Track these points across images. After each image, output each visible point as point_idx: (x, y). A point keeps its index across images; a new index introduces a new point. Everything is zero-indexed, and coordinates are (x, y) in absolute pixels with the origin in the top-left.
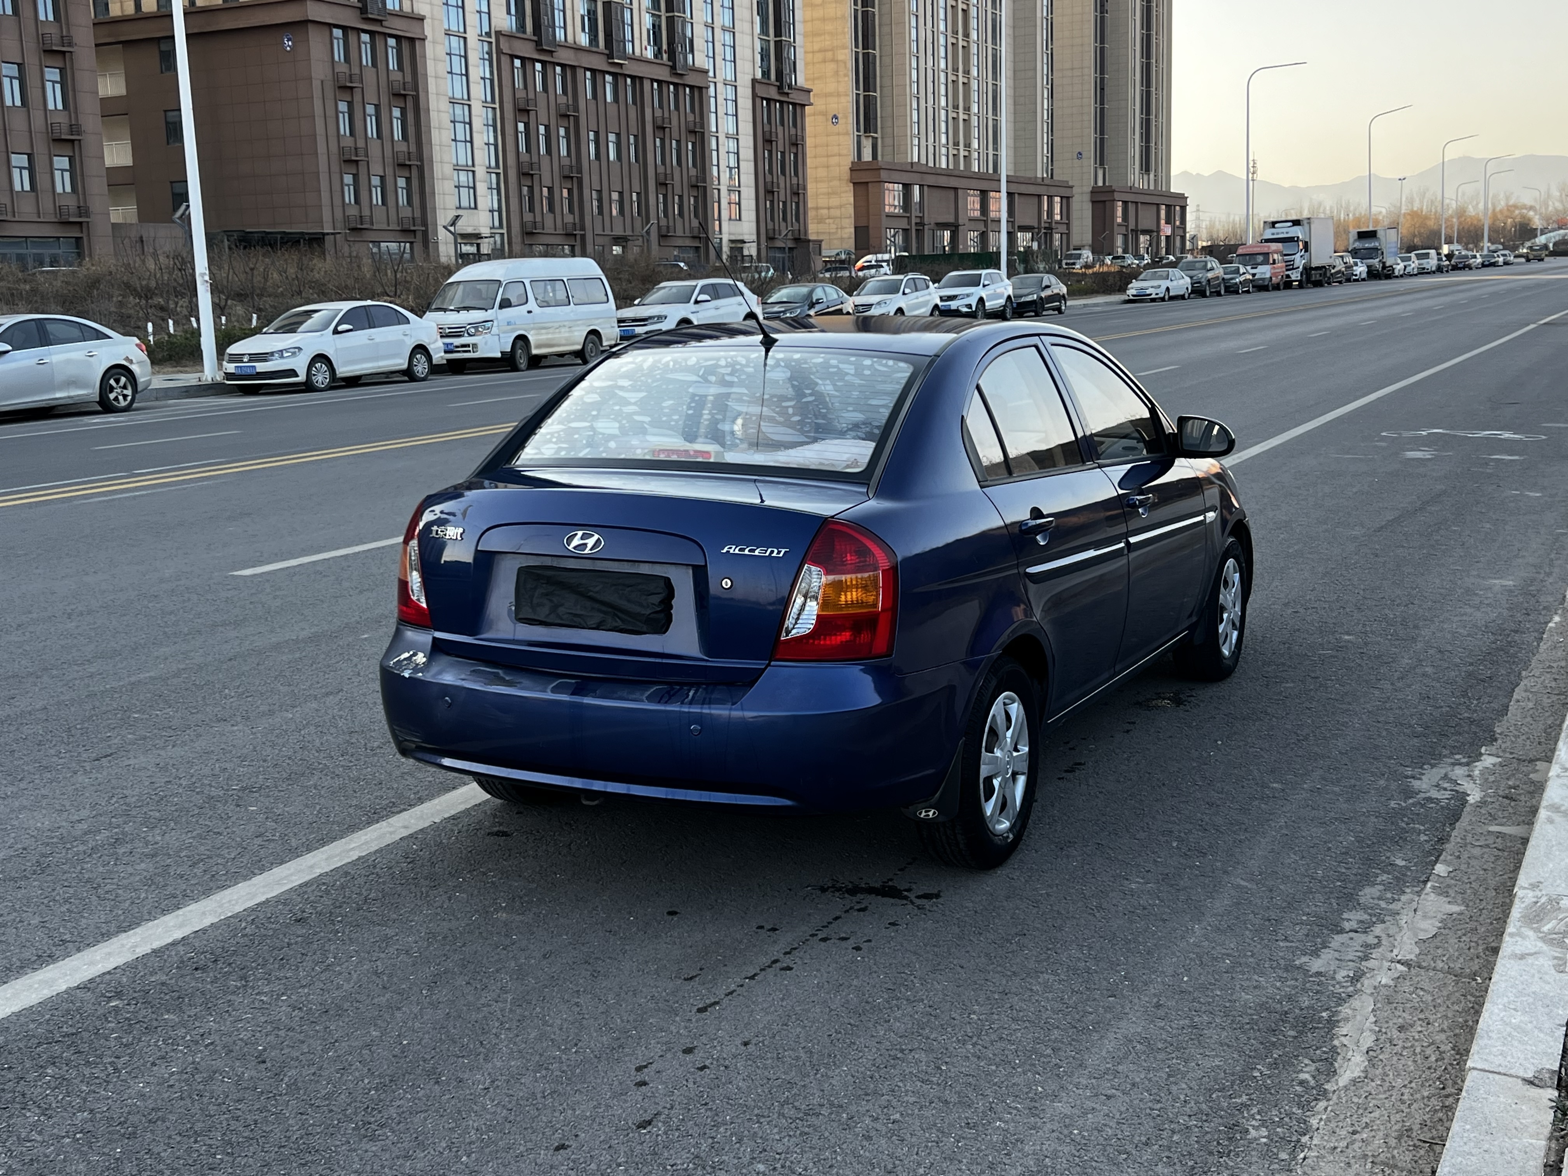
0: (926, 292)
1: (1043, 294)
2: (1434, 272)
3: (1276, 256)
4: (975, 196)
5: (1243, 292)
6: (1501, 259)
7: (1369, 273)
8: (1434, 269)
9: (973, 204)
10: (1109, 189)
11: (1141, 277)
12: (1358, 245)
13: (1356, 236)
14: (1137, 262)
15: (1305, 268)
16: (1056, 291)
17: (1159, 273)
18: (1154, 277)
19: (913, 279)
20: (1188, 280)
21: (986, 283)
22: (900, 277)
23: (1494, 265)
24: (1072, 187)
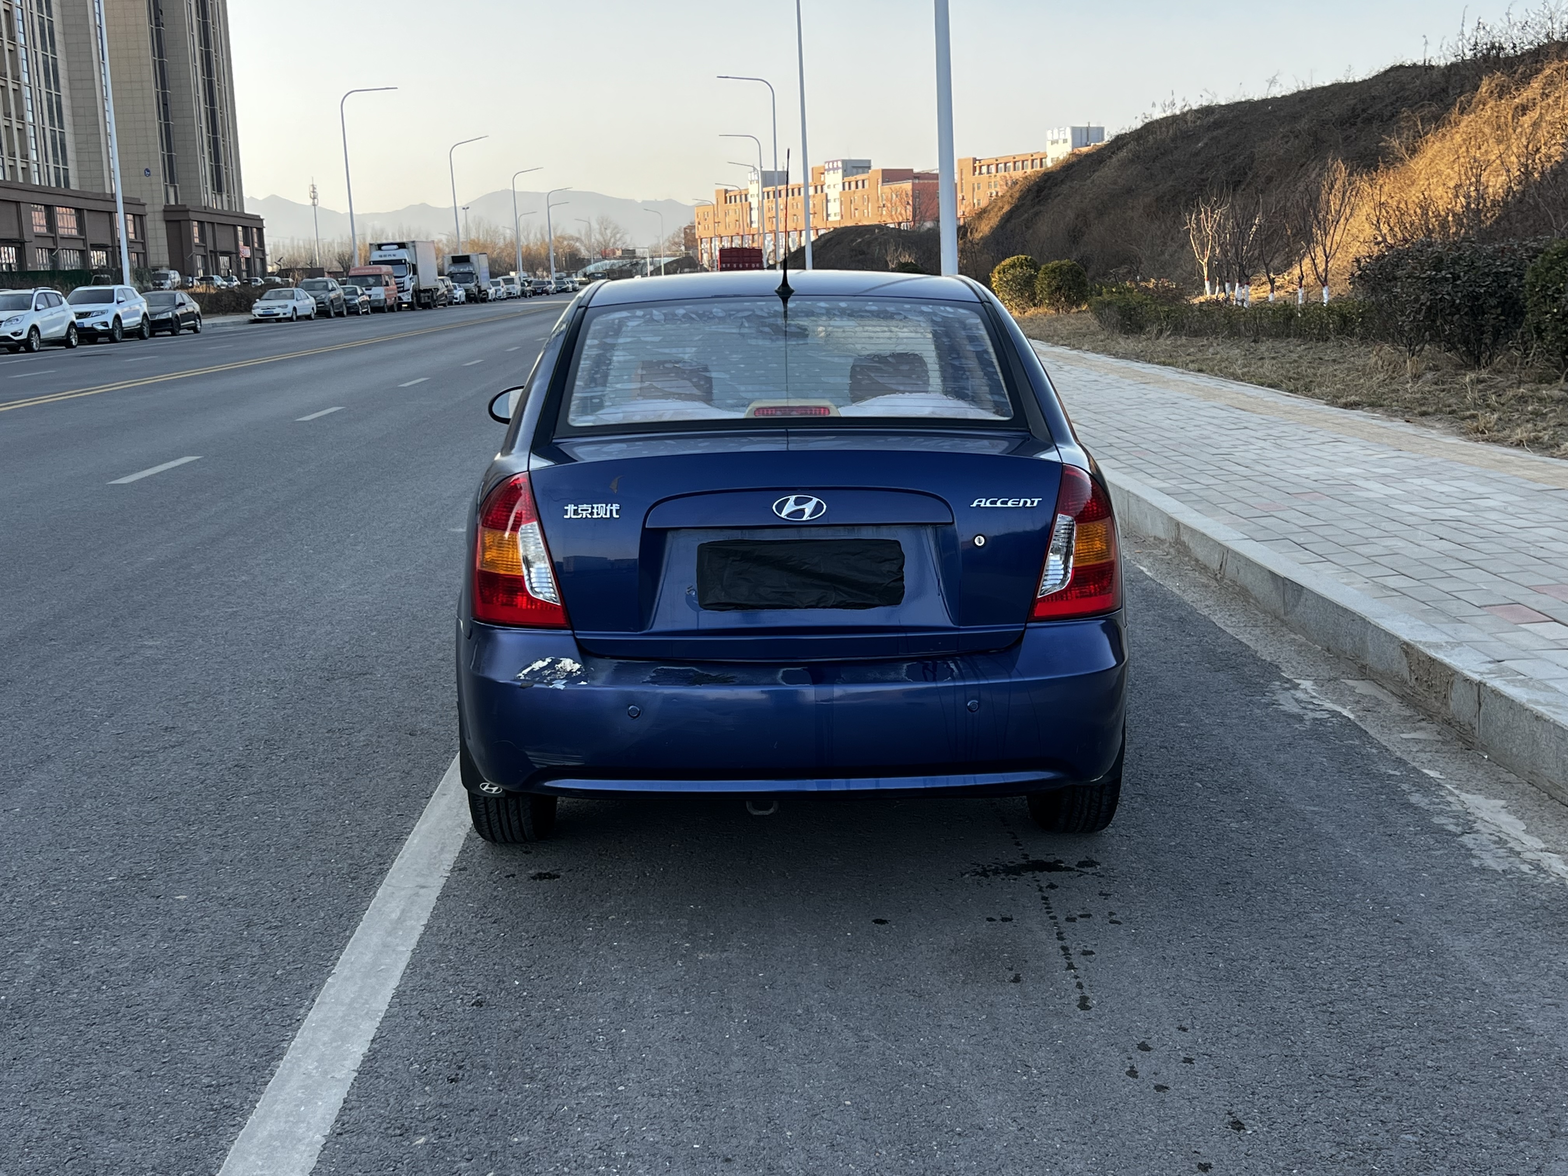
0: (60, 308)
1: (178, 312)
2: (519, 297)
3: (387, 278)
4: (41, 211)
5: (363, 313)
6: (570, 286)
7: (467, 296)
8: (519, 294)
9: (38, 220)
10: (183, 209)
11: (265, 296)
12: (453, 269)
13: (451, 261)
14: (225, 283)
15: (414, 291)
16: (190, 309)
17: (284, 293)
18: (278, 297)
19: (44, 293)
20: (312, 300)
21: (120, 299)
22: (30, 292)
23: (565, 291)
24: (144, 205)
